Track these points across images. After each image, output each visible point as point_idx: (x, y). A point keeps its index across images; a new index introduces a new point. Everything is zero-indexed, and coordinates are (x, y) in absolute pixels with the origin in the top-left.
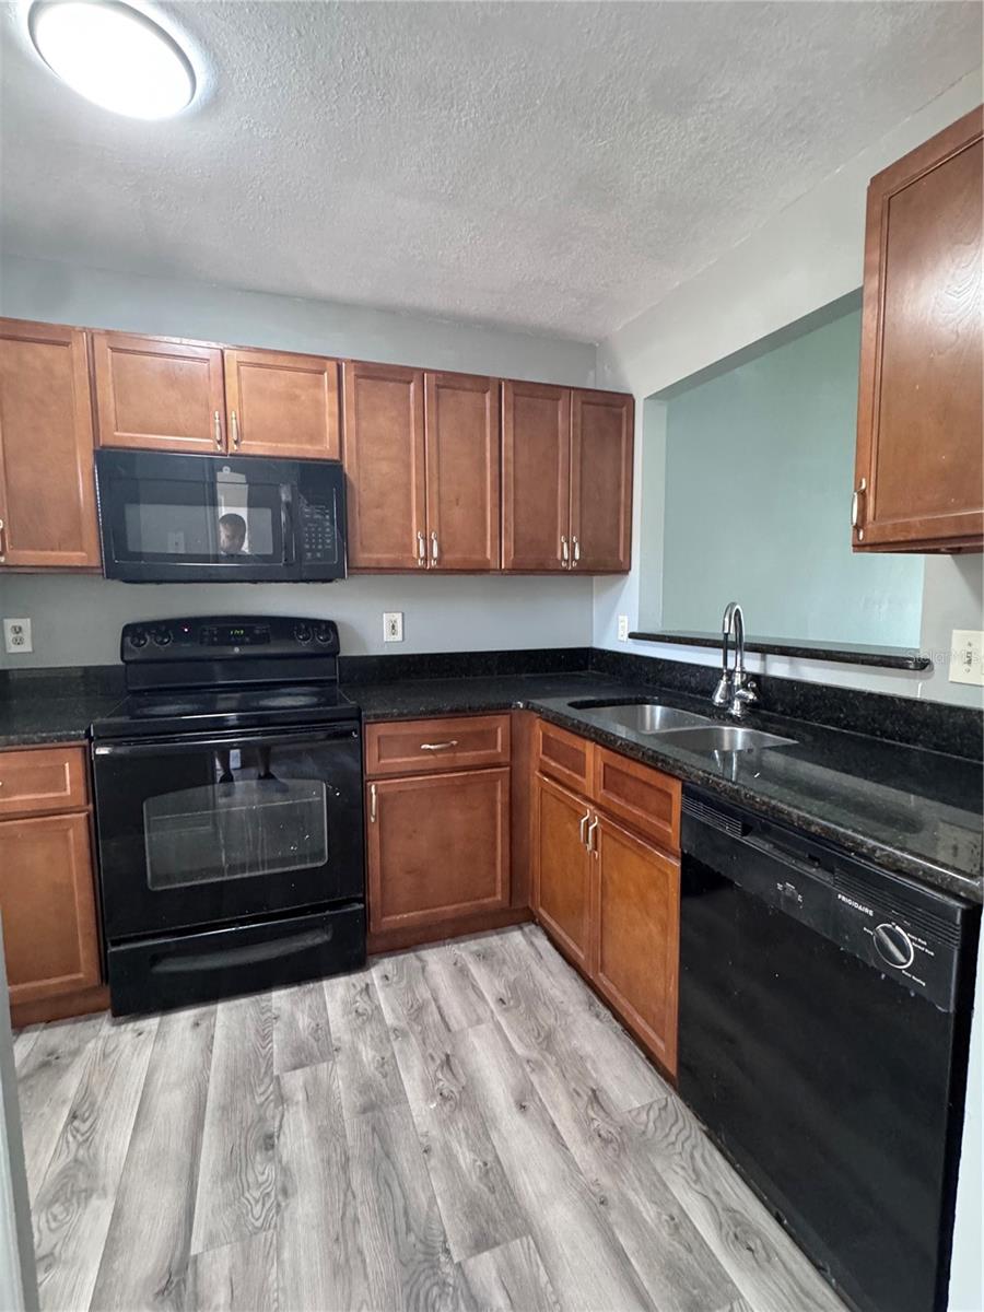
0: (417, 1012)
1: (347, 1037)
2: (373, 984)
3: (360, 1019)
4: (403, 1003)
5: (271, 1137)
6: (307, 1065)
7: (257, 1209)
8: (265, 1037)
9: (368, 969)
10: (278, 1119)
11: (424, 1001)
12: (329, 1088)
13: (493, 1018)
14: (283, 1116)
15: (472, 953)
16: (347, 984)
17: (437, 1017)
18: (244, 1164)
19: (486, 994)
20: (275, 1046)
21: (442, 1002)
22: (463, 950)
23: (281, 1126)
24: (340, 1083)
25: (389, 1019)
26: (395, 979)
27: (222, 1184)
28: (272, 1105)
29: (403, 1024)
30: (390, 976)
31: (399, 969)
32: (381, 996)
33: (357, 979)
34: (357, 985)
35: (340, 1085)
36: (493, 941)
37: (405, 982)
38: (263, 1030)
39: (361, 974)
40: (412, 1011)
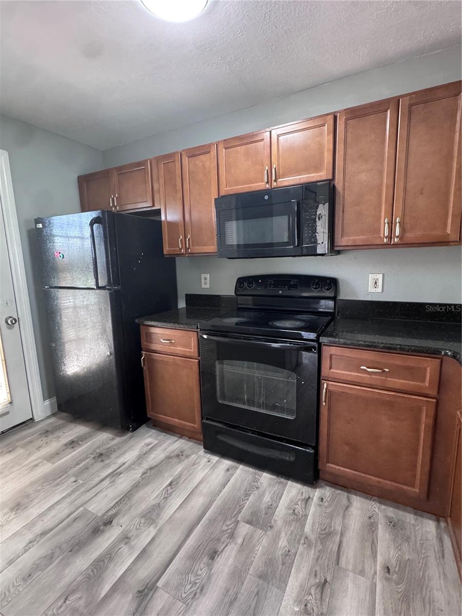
0: (326, 535)
1: (280, 523)
2: (313, 499)
3: (293, 516)
4: (321, 523)
5: (215, 552)
6: (253, 526)
7: (188, 587)
8: (247, 495)
9: (316, 488)
10: (224, 545)
11: (335, 530)
12: (254, 546)
13: (373, 578)
14: (226, 546)
15: (386, 517)
16: (300, 490)
17: (335, 548)
18: (199, 557)
19: (378, 556)
20: (247, 503)
21: (345, 540)
22: (382, 512)
23: (223, 550)
24: (260, 548)
25: (307, 528)
26: (326, 504)
27: (186, 560)
28: (227, 535)
29: (313, 537)
30: (324, 500)
31: (333, 499)
32: (312, 509)
33: (306, 490)
34: (304, 494)
35: (260, 549)
36: (409, 518)
37: (331, 509)
38: (249, 491)
39: (310, 489)
40: (324, 532)
